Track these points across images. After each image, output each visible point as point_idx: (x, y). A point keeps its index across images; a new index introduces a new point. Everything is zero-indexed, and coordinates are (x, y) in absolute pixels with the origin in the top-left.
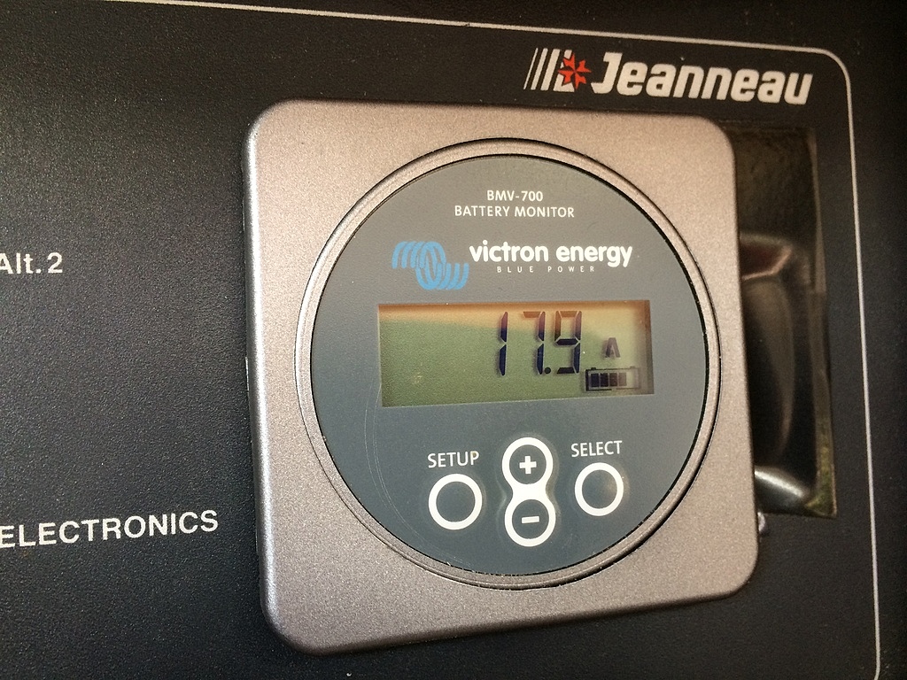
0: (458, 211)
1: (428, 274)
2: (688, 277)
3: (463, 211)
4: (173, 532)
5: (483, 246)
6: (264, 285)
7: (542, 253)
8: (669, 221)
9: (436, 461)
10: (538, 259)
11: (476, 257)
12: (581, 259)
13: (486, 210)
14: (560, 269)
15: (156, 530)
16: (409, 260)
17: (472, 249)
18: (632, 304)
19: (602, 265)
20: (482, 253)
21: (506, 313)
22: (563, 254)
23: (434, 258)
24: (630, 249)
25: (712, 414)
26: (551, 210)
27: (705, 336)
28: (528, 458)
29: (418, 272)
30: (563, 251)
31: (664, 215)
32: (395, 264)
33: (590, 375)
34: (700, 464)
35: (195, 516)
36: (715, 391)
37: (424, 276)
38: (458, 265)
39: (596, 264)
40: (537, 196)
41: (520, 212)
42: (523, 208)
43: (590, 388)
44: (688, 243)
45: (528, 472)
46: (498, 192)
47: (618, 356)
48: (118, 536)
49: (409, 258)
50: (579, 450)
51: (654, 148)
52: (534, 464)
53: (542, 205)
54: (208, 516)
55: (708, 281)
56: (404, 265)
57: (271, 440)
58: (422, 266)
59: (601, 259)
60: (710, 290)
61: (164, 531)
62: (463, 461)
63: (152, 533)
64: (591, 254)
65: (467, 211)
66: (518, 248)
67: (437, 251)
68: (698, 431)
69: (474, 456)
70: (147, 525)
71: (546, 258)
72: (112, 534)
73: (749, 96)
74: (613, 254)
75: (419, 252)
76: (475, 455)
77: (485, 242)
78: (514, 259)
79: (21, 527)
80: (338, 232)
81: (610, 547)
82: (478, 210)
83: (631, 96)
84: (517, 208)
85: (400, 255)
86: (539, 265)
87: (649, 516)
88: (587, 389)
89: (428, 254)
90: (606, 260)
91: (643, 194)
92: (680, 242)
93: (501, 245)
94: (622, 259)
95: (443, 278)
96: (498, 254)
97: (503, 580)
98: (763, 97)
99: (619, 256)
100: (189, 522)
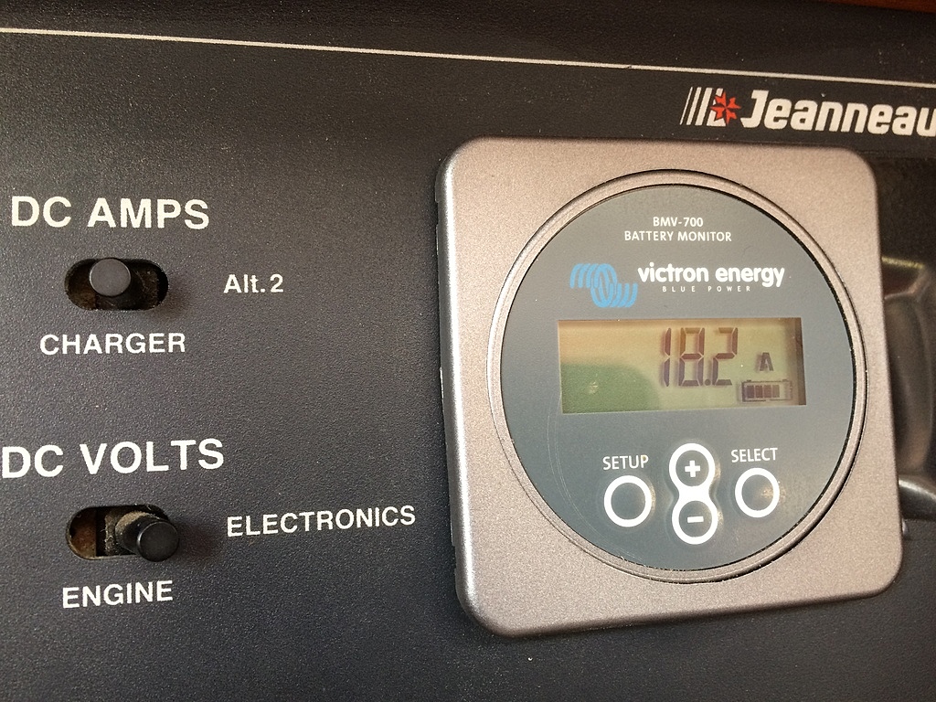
0: (628, 236)
1: (601, 293)
2: (836, 296)
3: (632, 235)
4: (377, 524)
5: (650, 267)
6: (460, 303)
7: (702, 273)
8: (818, 245)
9: (610, 463)
10: (699, 280)
11: (644, 279)
12: (738, 280)
13: (652, 235)
14: (719, 289)
15: (363, 522)
16: (584, 282)
17: (640, 270)
18: (786, 321)
19: (757, 286)
20: (649, 274)
21: (670, 330)
22: (723, 275)
23: (607, 280)
24: (783, 270)
25: (860, 424)
26: (711, 235)
27: (852, 352)
28: (692, 463)
29: (593, 292)
30: (722, 272)
31: (813, 240)
32: (572, 285)
33: (745, 386)
34: (849, 471)
35: (395, 510)
36: (863, 403)
37: (598, 297)
38: (627, 285)
39: (752, 284)
40: (698, 222)
41: (682, 236)
42: (685, 233)
43: (746, 399)
44: (835, 265)
45: (693, 475)
46: (662, 219)
47: (771, 369)
48: (331, 527)
49: (585, 278)
50: (738, 456)
51: (803, 178)
52: (698, 468)
53: (701, 230)
54: (407, 511)
55: (854, 300)
56: (581, 286)
57: (468, 441)
58: (596, 286)
59: (756, 280)
60: (856, 309)
61: (369, 523)
62: (634, 464)
63: (359, 525)
64: (748, 275)
65: (636, 236)
66: (681, 269)
67: (609, 273)
68: (847, 440)
70: (355, 518)
71: (707, 279)
72: (325, 525)
73: (884, 130)
74: (767, 275)
75: (594, 273)
76: (645, 459)
77: (652, 264)
78: (678, 280)
79: (248, 518)
80: (524, 255)
81: (767, 547)
82: (646, 235)
83: (777, 130)
84: (680, 234)
85: (577, 277)
86: (701, 286)
87: (803, 518)
88: (744, 400)
89: (602, 275)
90: (761, 280)
91: (793, 219)
92: (828, 264)
93: (666, 267)
94: (775, 280)
95: (615, 297)
96: (663, 275)
97: (673, 575)
98: (897, 130)
99: (772, 277)
100: (391, 516)
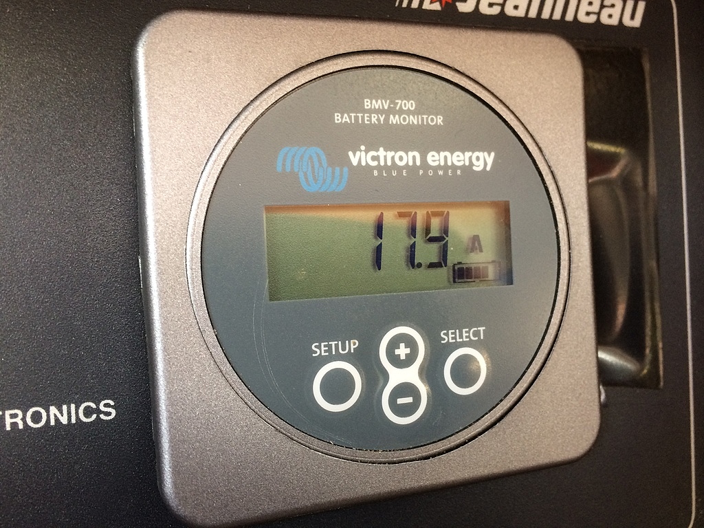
0: (338, 118)
1: (311, 178)
2: (543, 180)
3: (342, 118)
4: (73, 421)
5: (361, 151)
6: (155, 188)
7: (414, 158)
8: (527, 129)
9: (319, 350)
10: (411, 163)
11: (355, 162)
12: (449, 164)
13: (363, 118)
14: (431, 173)
15: (57, 420)
16: (292, 165)
17: (350, 154)
18: (494, 204)
19: (467, 169)
20: (360, 157)
21: (382, 213)
22: (434, 158)
24: (493, 154)
25: (563, 301)
26: (423, 119)
27: (557, 233)
28: (402, 345)
29: (301, 175)
30: (433, 156)
31: (522, 124)
32: (279, 169)
33: (456, 268)
34: (552, 346)
35: (93, 406)
36: (566, 281)
37: (307, 179)
38: (338, 169)
39: (463, 168)
40: (410, 105)
41: (394, 120)
42: (397, 116)
43: (456, 280)
44: (543, 149)
45: (403, 357)
46: (374, 101)
47: (481, 251)
48: (21, 426)
49: (293, 161)
50: (447, 337)
51: (514, 62)
52: (408, 351)
53: (413, 113)
54: (107, 405)
55: (560, 184)
56: (288, 169)
57: (164, 334)
58: (304, 170)
59: (467, 164)
60: (562, 192)
61: (64, 420)
62: (344, 349)
63: (53, 423)
64: (458, 159)
65: (346, 119)
66: (393, 153)
67: (318, 155)
68: (551, 317)
69: (354, 345)
70: (48, 416)
71: (418, 163)
72: (14, 425)
73: (592, 19)
74: (478, 159)
75: (302, 157)
77: (363, 148)
78: (389, 163)
80: (226, 137)
81: (474, 422)
82: (356, 118)
83: (492, 15)
84: (391, 116)
85: (284, 160)
86: (412, 169)
87: (509, 393)
88: (454, 282)
89: (311, 158)
90: (471, 164)
91: (504, 104)
92: (536, 148)
93: (377, 150)
94: (486, 164)
95: (324, 181)
96: (374, 158)
97: (380, 455)
98: (605, 20)
99: (483, 160)
100: (88, 413)
